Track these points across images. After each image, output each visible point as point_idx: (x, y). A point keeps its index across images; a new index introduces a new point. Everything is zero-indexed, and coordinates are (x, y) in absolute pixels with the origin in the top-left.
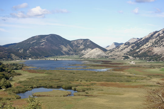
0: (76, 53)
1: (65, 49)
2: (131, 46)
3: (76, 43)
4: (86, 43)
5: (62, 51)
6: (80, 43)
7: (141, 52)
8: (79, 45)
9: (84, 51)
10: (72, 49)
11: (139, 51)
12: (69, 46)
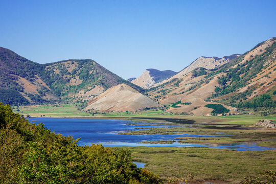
0: (62, 98)
1: (30, 87)
2: (215, 78)
3: (57, 72)
4: (88, 72)
5: (23, 94)
6: (70, 70)
7: (253, 95)
8: (69, 76)
9: (82, 92)
10: (47, 87)
11: (248, 93)
12: (40, 81)
